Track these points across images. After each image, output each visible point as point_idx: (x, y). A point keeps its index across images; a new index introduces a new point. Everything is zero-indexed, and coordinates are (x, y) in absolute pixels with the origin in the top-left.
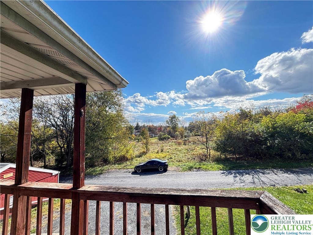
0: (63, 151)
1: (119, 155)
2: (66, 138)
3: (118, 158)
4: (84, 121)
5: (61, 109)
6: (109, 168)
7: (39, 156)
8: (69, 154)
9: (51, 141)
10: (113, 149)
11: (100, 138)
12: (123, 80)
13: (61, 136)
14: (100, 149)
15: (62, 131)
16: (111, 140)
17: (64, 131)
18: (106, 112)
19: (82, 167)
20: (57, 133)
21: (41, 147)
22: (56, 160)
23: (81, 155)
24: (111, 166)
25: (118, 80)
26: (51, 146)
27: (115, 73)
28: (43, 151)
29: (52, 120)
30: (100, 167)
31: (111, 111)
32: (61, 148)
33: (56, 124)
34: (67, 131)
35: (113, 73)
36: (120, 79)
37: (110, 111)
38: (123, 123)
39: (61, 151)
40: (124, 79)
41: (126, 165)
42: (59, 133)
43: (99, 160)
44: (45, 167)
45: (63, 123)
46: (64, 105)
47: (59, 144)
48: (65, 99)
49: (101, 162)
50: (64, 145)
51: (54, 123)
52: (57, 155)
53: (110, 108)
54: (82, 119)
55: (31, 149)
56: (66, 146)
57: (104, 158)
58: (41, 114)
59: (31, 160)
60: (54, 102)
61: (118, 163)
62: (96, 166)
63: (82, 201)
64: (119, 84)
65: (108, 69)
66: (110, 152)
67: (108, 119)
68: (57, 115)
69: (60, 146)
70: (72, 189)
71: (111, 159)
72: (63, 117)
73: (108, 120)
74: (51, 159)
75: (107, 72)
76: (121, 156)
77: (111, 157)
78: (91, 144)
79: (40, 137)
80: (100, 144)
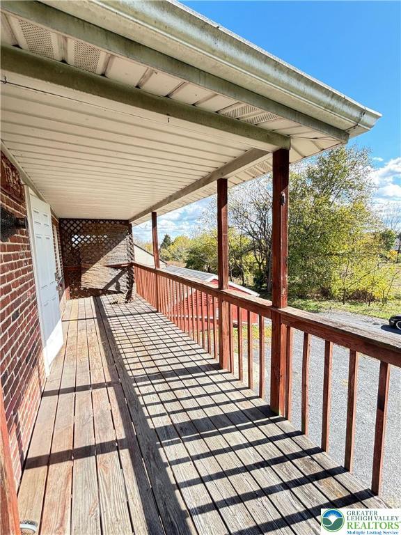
0: (262, 268)
1: (354, 287)
2: (266, 251)
3: (351, 293)
4: (286, 211)
5: (258, 209)
6: (333, 307)
7: (237, 272)
8: (270, 274)
9: (248, 255)
10: (341, 274)
11: (317, 253)
12: (363, 112)
13: (259, 248)
14: (317, 273)
15: (259, 241)
16: (337, 258)
17: (263, 241)
18: (330, 204)
19: (283, 281)
20: (254, 244)
21: (238, 261)
22: (255, 280)
23: (282, 264)
24: (335, 304)
25: (350, 117)
26: (248, 261)
27: (345, 102)
28: (241, 266)
29: (249, 226)
30: (315, 301)
31: (340, 203)
32: (260, 264)
33: (253, 231)
34: (267, 240)
35: (338, 105)
36: (356, 114)
37: (337, 202)
38: (367, 226)
39: (260, 269)
40: (367, 109)
41: (367, 308)
42: (256, 243)
43: (314, 290)
44: (244, 285)
45: (261, 230)
46: (262, 201)
47: (257, 259)
48: (262, 193)
49: (318, 293)
50: (263, 260)
51: (250, 230)
52: (255, 273)
53: (338, 197)
54: (282, 209)
55: (230, 262)
56: (265, 262)
57: (322, 288)
58: (237, 218)
59: (230, 276)
60: (249, 200)
61: (350, 301)
62: (308, 298)
63: (284, 327)
64: (354, 127)
65: (327, 100)
66: (335, 280)
67: (333, 218)
68: (254, 218)
69: (258, 262)
70: (271, 306)
71: (335, 291)
72: (261, 219)
73: (333, 221)
74: (250, 278)
75: (327, 107)
76: (358, 290)
77: (335, 288)
78: (301, 262)
79: (237, 248)
80: (316, 263)
